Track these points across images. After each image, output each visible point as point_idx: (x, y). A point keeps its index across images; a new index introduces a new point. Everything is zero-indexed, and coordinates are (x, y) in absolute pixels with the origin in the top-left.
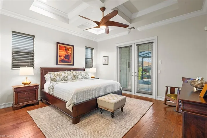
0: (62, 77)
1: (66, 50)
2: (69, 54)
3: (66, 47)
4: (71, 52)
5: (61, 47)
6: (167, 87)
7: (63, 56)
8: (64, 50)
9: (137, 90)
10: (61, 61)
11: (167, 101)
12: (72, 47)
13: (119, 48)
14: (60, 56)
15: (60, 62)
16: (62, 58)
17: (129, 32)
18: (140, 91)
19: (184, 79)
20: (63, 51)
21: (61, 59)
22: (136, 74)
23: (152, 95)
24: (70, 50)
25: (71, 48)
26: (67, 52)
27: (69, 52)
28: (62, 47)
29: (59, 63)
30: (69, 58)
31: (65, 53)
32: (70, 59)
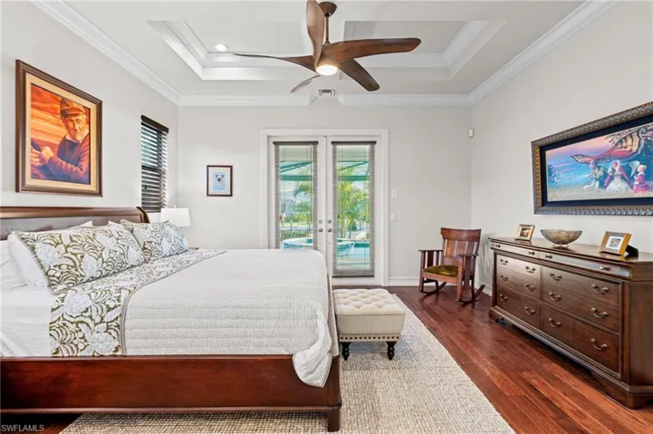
0: (105, 256)
1: (66, 114)
2: (80, 138)
3: (63, 101)
4: (87, 131)
5: (39, 94)
6: (424, 252)
7: (51, 145)
8: (53, 112)
9: (335, 271)
10: (39, 167)
11: (425, 284)
12: (93, 107)
13: (274, 143)
14: (35, 145)
15: (34, 176)
16: (47, 157)
17: (313, 101)
18: (342, 272)
19: (446, 233)
20: (50, 117)
21: (42, 160)
22: (331, 226)
23: (373, 276)
24: (82, 117)
25: (88, 111)
26: (71, 125)
27: (77, 126)
28: (46, 95)
29: (30, 182)
30: (79, 159)
31: (63, 132)
32: (84, 164)
